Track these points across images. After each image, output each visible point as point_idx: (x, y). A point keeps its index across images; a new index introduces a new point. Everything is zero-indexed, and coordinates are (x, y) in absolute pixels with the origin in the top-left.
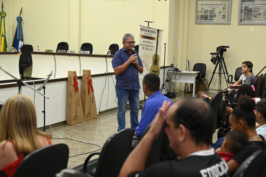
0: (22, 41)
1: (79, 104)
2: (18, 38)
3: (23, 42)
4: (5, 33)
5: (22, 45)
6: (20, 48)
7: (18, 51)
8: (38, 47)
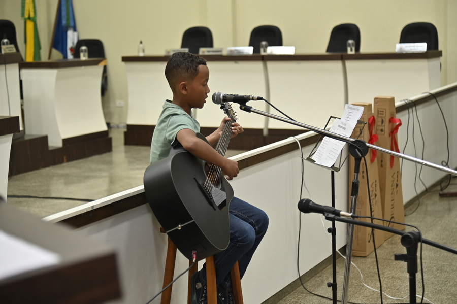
0: (75, 30)
1: (376, 195)
2: (64, 22)
3: (76, 34)
4: (35, 12)
5: (76, 41)
6: (71, 49)
7: (65, 57)
8: (141, 43)
